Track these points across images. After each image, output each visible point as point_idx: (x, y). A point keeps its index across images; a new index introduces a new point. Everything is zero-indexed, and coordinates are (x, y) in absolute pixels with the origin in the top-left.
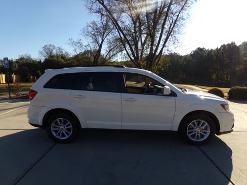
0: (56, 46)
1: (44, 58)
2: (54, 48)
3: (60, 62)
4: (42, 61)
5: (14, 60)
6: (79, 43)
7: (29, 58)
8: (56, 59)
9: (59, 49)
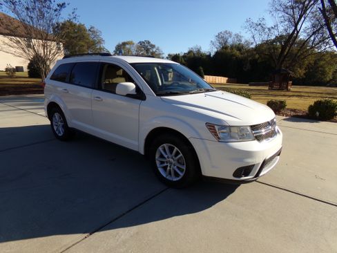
0: (234, 33)
1: (216, 50)
2: (230, 36)
3: (233, 55)
4: (212, 54)
5: (182, 55)
6: (260, 24)
7: (199, 51)
8: (229, 50)
9: (237, 36)
